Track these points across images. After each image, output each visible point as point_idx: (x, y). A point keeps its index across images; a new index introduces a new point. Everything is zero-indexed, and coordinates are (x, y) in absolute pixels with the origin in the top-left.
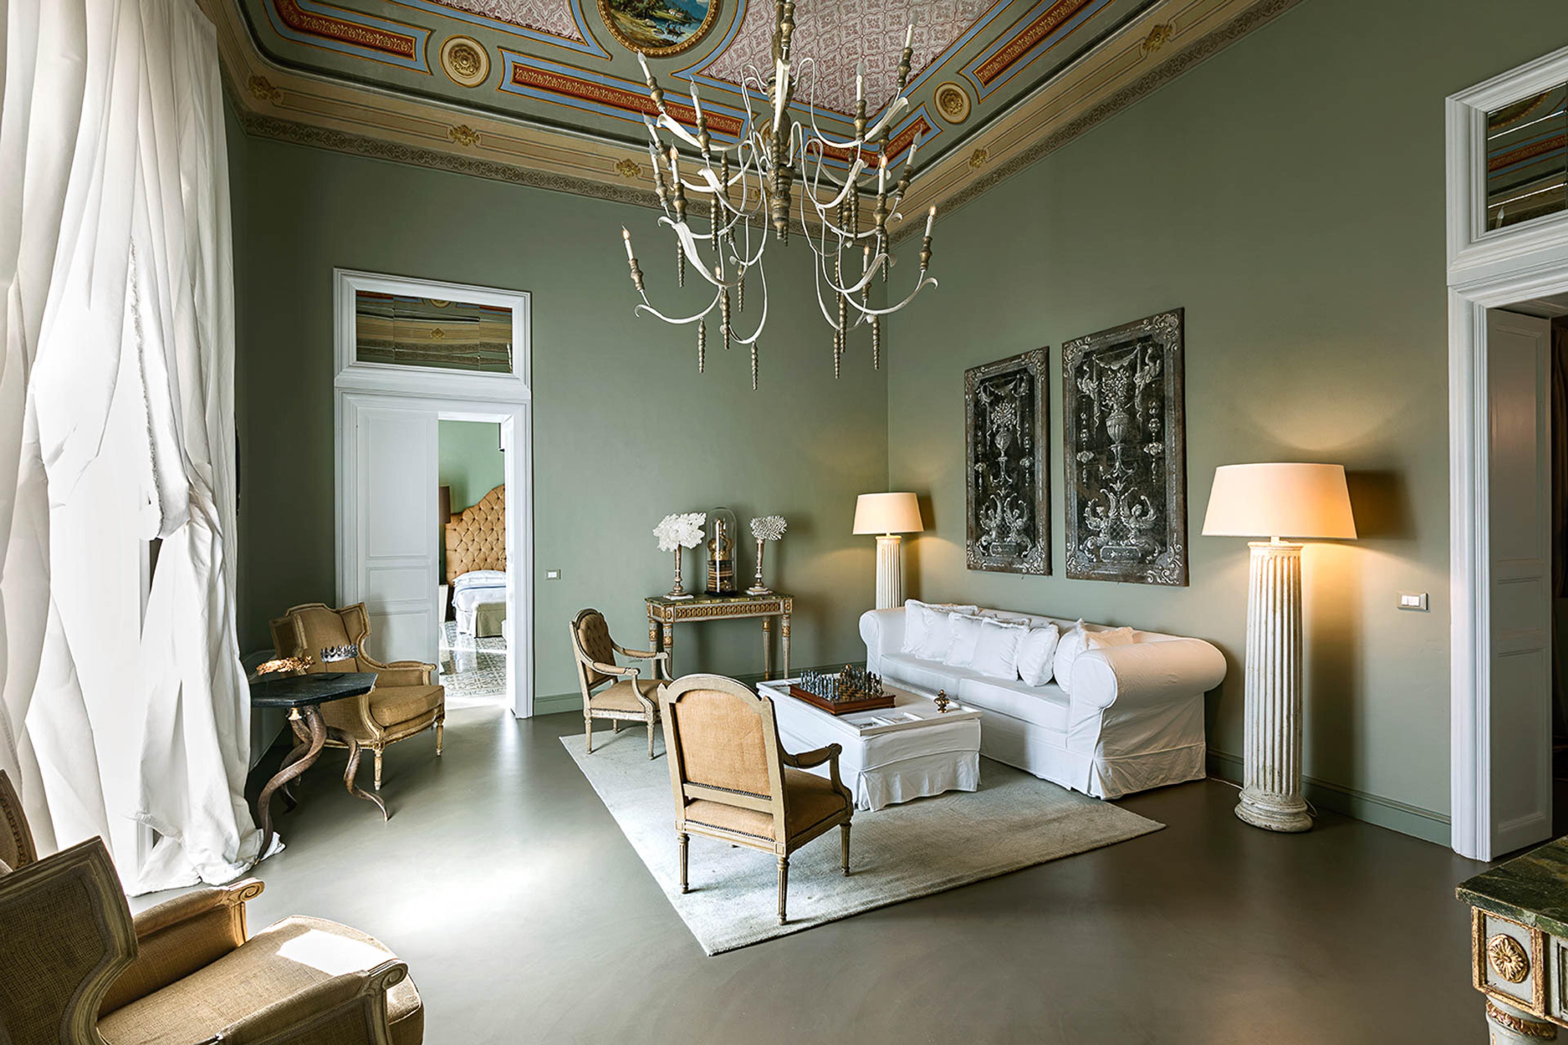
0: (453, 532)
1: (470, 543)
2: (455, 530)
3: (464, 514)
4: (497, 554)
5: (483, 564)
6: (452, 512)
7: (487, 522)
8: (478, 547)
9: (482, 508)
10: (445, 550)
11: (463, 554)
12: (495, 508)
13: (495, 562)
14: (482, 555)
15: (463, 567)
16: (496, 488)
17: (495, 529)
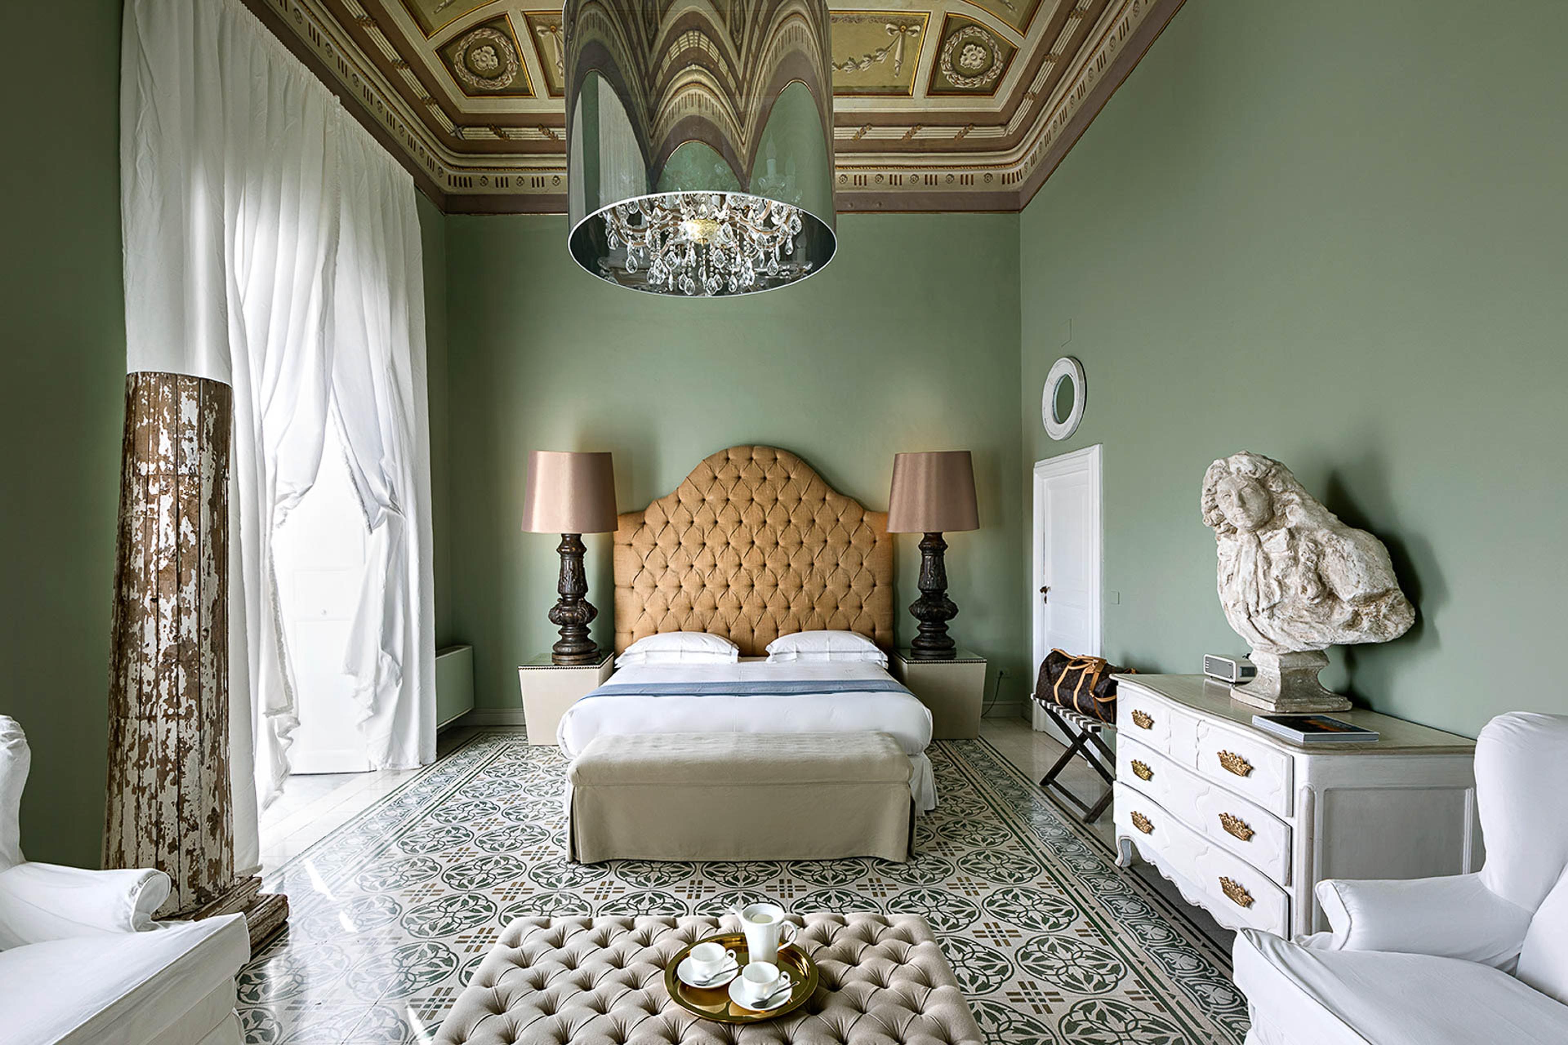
0: (627, 548)
1: (659, 573)
2: (631, 545)
3: (648, 513)
4: (713, 596)
5: (685, 617)
6: (620, 509)
7: (693, 529)
8: (676, 583)
9: (682, 500)
10: (614, 586)
11: (646, 597)
12: (709, 498)
13: (709, 614)
14: (682, 599)
15: (646, 622)
16: (710, 458)
17: (708, 543)
